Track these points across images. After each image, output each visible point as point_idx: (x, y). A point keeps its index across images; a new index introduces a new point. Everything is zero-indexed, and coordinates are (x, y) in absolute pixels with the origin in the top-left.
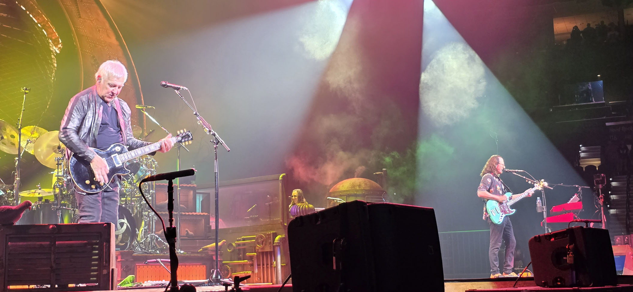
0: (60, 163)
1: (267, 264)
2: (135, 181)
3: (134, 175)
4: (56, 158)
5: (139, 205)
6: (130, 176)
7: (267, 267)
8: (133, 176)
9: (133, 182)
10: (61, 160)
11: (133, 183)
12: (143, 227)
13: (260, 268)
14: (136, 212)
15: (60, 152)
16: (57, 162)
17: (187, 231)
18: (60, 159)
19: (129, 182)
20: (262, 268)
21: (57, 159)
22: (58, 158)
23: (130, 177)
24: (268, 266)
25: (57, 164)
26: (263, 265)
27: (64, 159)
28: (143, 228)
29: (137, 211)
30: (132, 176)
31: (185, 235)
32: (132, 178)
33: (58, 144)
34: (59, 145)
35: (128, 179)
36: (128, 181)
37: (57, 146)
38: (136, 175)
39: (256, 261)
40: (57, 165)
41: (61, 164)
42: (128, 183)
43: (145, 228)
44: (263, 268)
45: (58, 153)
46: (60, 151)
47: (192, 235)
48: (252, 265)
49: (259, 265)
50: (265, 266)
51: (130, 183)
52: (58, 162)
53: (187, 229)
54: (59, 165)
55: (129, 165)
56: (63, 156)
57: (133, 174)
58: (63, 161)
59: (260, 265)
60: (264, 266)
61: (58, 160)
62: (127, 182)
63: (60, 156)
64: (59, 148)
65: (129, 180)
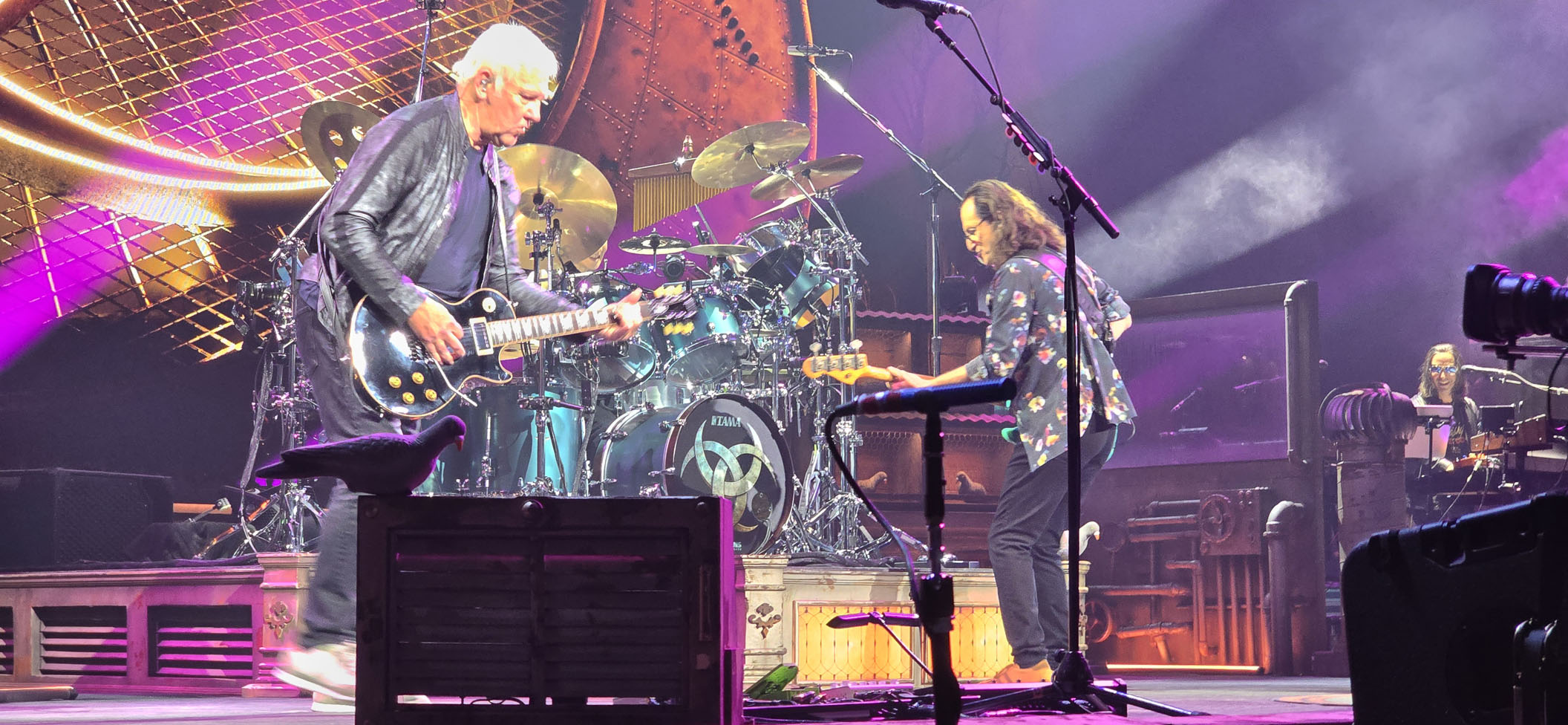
0: (542, 251)
1: (1241, 601)
2: (787, 312)
3: (783, 290)
4: (528, 234)
5: (800, 393)
6: (772, 293)
7: (1241, 612)
8: (780, 293)
9: (781, 313)
10: (544, 241)
11: (780, 317)
12: (816, 470)
13: (1216, 610)
14: (791, 415)
15: (541, 215)
16: (531, 249)
17: (962, 479)
18: (543, 237)
19: (767, 314)
20: (1221, 613)
21: (532, 237)
22: (534, 233)
23: (772, 297)
24: (1244, 606)
25: (533, 255)
26: (1227, 601)
27: (554, 238)
28: (817, 473)
29: (795, 414)
30: (777, 292)
31: (956, 493)
32: (779, 300)
33: (536, 187)
34: (539, 190)
35: (762, 304)
36: (764, 310)
37: (532, 194)
38: (790, 291)
39: (1200, 584)
40: (533, 259)
41: (545, 253)
42: (765, 316)
43: (823, 472)
44: (1227, 613)
45: (534, 217)
46: (540, 211)
47: (978, 492)
48: (1187, 601)
49: (1210, 602)
50: (1233, 606)
51: (772, 318)
52: (536, 246)
53: (962, 473)
54: (540, 259)
55: (769, 255)
56: (552, 226)
57: (780, 286)
58: (552, 245)
59: (1215, 602)
60: (1229, 607)
61: (538, 239)
62: (762, 315)
63: (541, 226)
64: (539, 198)
65: (768, 307)
